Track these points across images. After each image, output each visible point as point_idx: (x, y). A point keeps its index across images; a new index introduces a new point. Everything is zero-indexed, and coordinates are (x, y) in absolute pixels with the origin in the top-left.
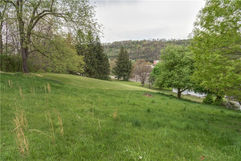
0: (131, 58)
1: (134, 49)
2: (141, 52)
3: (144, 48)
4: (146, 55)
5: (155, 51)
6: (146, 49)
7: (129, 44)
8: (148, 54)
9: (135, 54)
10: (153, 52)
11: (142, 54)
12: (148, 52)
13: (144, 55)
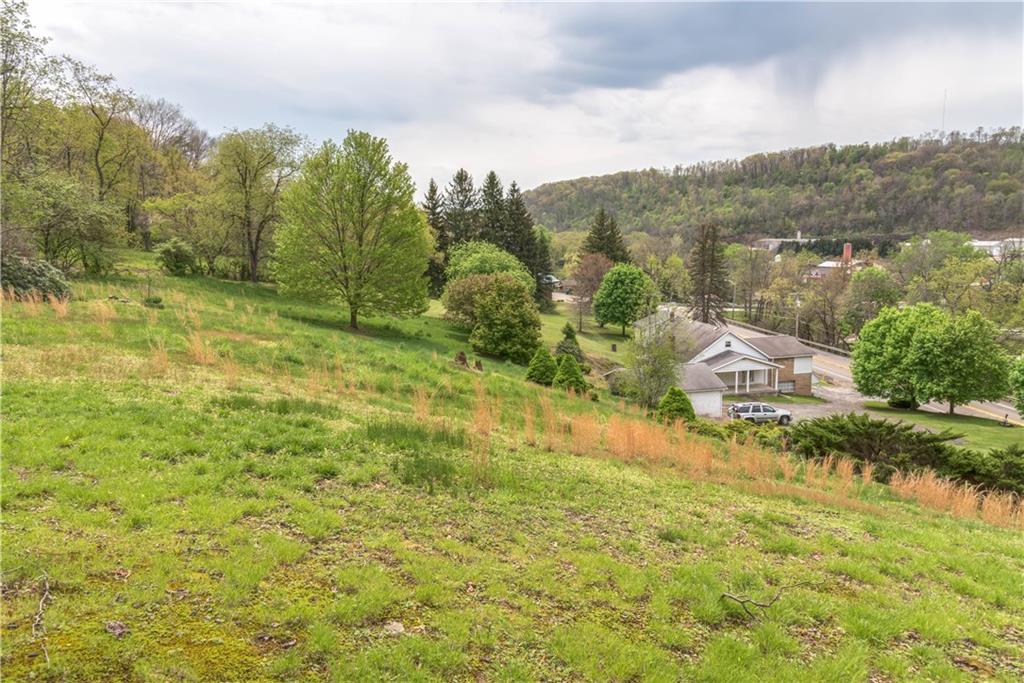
0: (810, 229)
1: (831, 188)
2: (859, 199)
3: (876, 183)
4: (883, 213)
5: (933, 196)
6: (886, 187)
7: (817, 163)
8: (895, 209)
9: (827, 212)
10: (919, 198)
11: (862, 212)
12: (895, 198)
13: (872, 214)
